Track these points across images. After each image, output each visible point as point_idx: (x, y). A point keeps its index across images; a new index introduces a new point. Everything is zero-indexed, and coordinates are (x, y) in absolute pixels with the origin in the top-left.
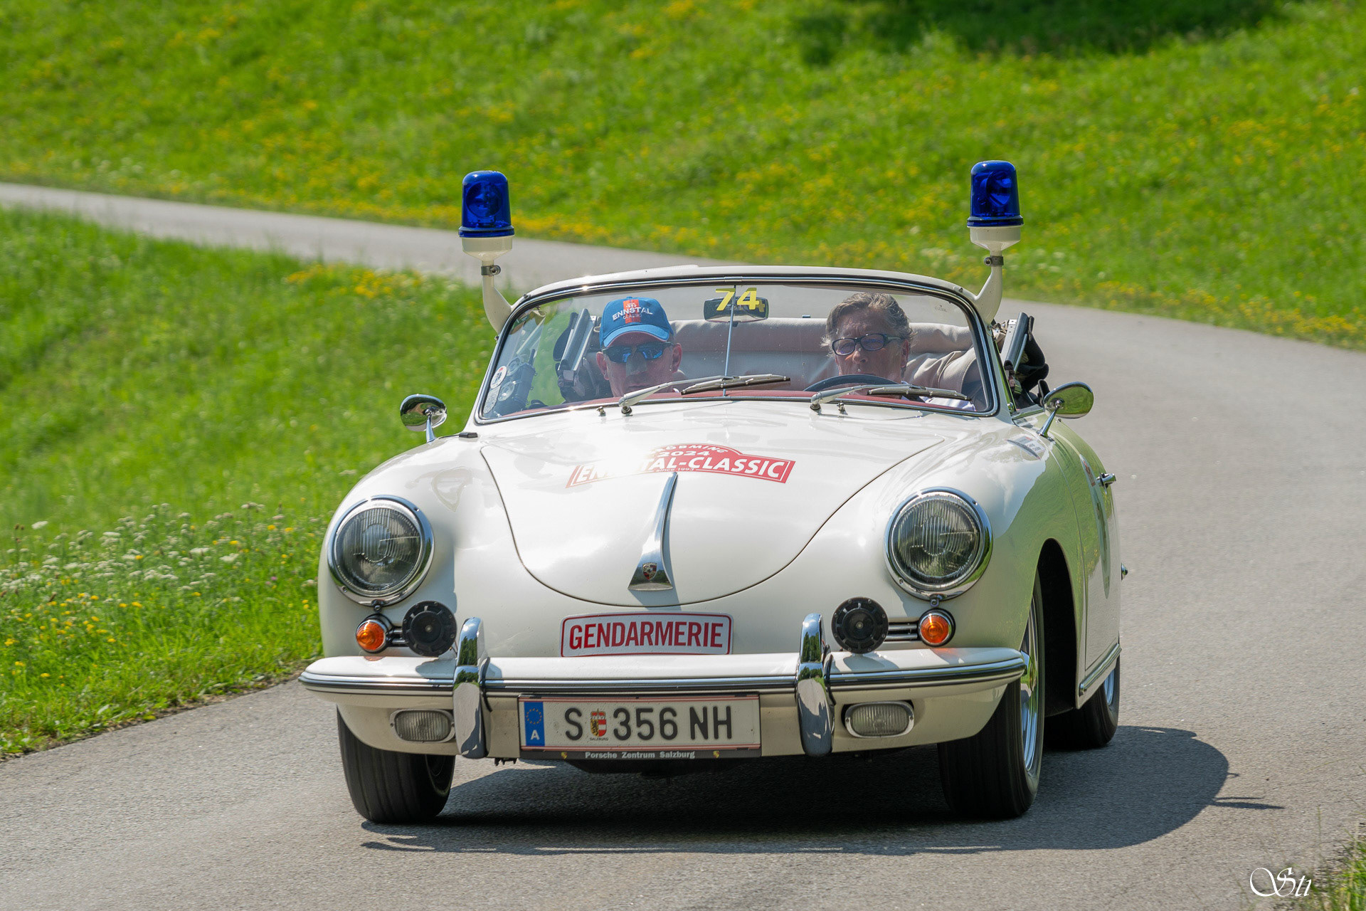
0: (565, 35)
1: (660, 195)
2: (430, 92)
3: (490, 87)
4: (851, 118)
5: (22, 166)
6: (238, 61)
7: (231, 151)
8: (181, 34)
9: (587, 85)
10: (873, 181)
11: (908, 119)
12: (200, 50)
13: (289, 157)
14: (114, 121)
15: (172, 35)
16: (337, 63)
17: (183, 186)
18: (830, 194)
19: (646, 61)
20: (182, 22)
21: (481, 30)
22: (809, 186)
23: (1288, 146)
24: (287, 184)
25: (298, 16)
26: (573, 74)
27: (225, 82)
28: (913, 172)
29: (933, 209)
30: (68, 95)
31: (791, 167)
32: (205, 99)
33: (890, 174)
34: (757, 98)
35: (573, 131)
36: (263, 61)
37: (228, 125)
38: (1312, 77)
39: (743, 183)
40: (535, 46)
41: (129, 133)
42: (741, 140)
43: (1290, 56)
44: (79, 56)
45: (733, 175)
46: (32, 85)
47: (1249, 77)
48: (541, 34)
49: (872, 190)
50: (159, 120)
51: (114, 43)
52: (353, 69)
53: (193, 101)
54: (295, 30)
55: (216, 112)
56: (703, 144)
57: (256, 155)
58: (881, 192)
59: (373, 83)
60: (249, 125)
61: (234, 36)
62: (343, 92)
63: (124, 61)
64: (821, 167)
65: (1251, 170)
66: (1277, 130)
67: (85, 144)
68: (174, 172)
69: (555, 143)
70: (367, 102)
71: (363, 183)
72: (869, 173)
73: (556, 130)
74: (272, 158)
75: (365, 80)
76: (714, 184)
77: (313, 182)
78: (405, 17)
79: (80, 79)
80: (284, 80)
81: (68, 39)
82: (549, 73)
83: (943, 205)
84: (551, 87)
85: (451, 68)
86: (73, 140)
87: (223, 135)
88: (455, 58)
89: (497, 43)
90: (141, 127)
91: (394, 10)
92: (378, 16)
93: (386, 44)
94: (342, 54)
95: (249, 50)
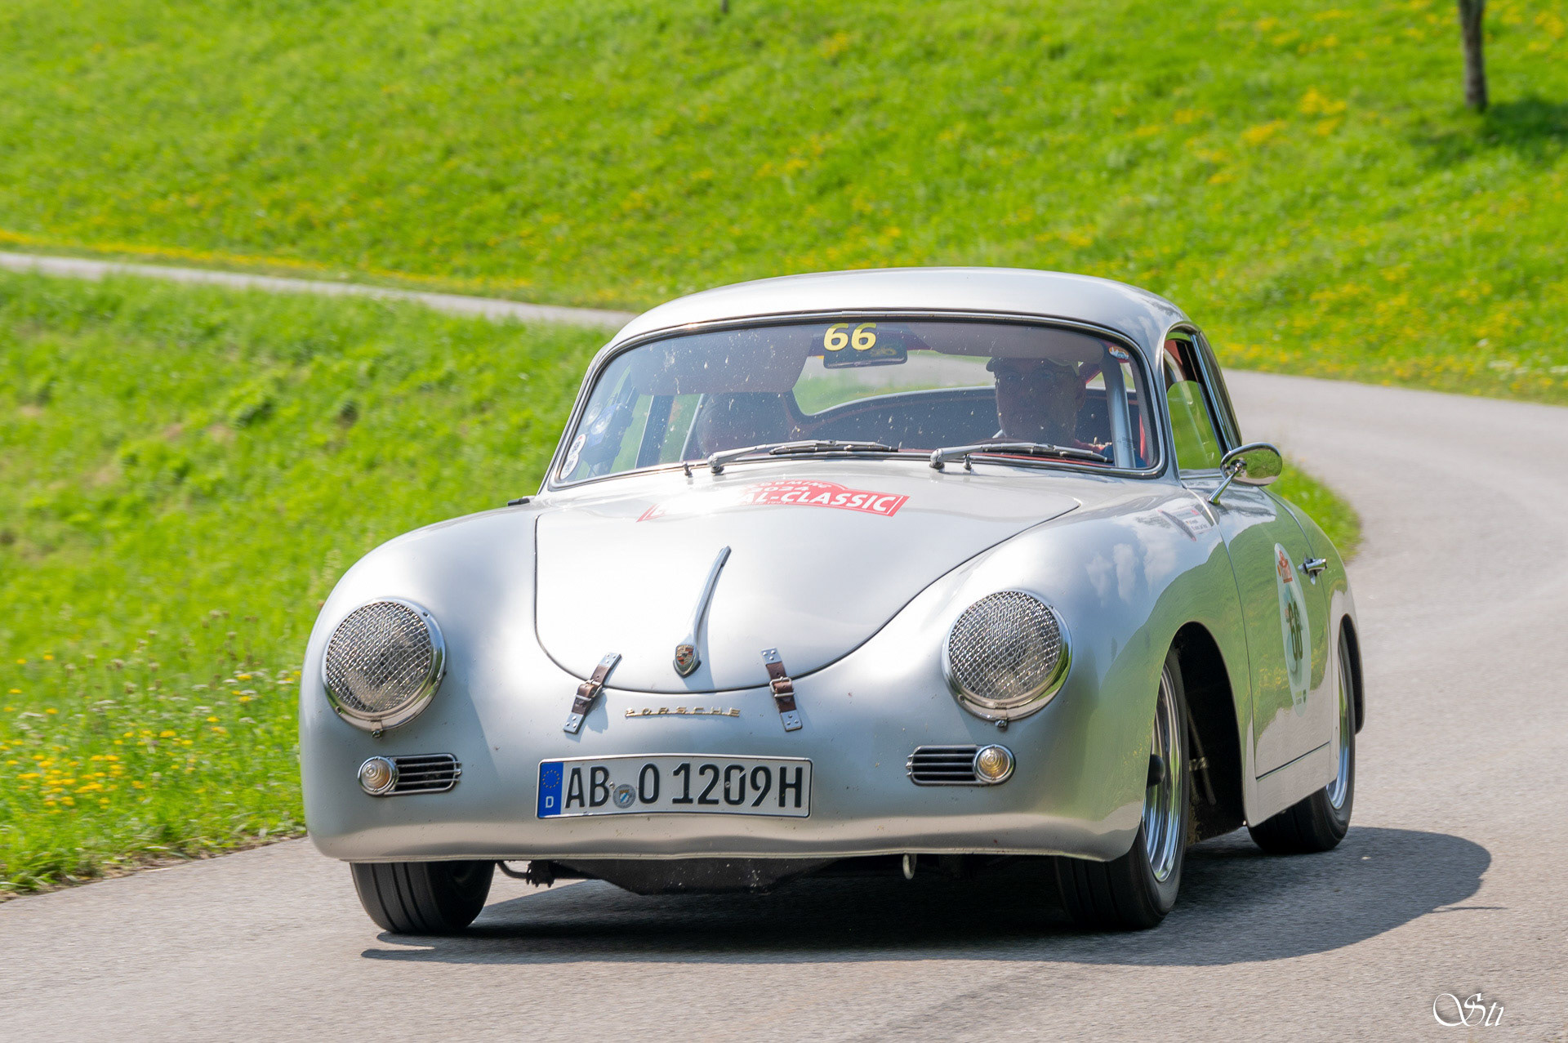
0: (1145, 162)
1: (1233, 317)
2: (1011, 219)
3: (1071, 213)
4: (1427, 239)
5: (610, 294)
6: (822, 191)
8: (768, 166)
9: (1164, 210)
10: (1446, 299)
11: (1483, 240)
12: (787, 180)
14: (702, 250)
15: (760, 166)
16: (921, 192)
18: (1402, 313)
19: (1225, 186)
20: (771, 153)
21: (1063, 158)
22: (1382, 306)
25: (883, 146)
26: (1151, 198)
27: (811, 210)
28: (1487, 289)
29: (1505, 327)
30: (658, 225)
31: (1365, 288)
32: (790, 228)
33: (1463, 293)
34: (1335, 221)
35: (1151, 254)
36: (848, 190)
37: (812, 253)
39: (1318, 303)
40: (1116, 173)
41: (717, 261)
42: (1317, 261)
44: (670, 187)
45: (1308, 294)
46: (624, 216)
48: (1122, 159)
49: (1446, 308)
50: (746, 248)
51: (705, 174)
52: (936, 197)
53: (780, 230)
54: (880, 159)
55: (801, 240)
56: (1281, 265)
58: (1454, 311)
59: (957, 210)
60: (833, 253)
61: (820, 165)
62: (927, 219)
63: (713, 191)
64: (1396, 287)
67: (673, 273)
69: (1131, 266)
70: (949, 229)
72: (1441, 292)
73: (1132, 253)
75: (949, 206)
76: (1287, 305)
78: (989, 145)
79: (670, 210)
80: (869, 208)
81: (660, 170)
82: (1128, 199)
83: (1517, 323)
84: (1131, 213)
85: (1032, 196)
86: (661, 269)
88: (1037, 185)
89: (1077, 170)
90: (728, 255)
91: (977, 139)
92: (962, 145)
93: (969, 173)
94: (926, 183)
95: (835, 179)
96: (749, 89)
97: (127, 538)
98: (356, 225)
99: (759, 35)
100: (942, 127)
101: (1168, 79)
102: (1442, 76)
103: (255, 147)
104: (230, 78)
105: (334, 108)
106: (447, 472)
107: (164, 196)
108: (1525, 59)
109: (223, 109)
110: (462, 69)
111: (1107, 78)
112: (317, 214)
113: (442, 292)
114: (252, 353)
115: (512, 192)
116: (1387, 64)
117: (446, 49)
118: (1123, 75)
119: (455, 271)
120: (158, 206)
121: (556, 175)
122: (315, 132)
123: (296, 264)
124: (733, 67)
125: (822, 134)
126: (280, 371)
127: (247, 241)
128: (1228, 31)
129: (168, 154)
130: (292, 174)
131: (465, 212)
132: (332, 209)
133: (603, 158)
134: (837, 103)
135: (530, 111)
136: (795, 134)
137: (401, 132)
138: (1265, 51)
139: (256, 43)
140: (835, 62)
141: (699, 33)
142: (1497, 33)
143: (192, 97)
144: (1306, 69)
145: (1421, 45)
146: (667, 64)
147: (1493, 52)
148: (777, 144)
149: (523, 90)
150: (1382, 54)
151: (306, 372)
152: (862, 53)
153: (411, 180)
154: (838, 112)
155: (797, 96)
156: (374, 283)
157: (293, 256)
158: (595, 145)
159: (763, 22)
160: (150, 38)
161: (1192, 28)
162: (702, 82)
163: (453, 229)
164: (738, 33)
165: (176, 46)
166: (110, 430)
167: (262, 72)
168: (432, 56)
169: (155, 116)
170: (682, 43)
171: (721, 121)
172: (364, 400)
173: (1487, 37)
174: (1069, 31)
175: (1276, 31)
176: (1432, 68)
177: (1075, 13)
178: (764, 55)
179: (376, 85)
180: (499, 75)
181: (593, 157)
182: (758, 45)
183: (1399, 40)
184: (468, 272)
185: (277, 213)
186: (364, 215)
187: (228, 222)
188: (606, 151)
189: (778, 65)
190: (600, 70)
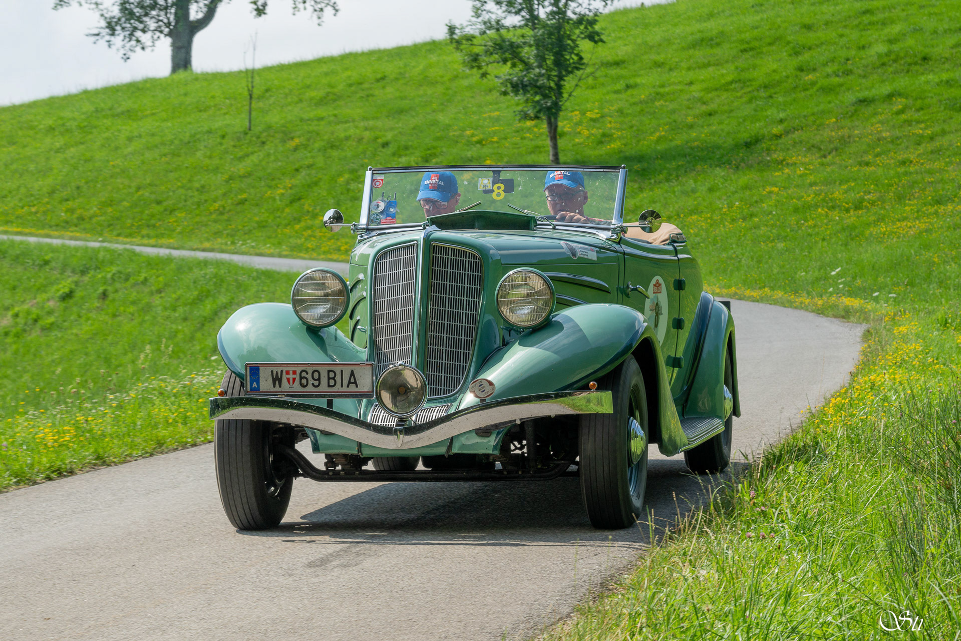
5: (207, 245)
6: (292, 202)
7: (290, 237)
8: (269, 192)
12: (277, 198)
13: (313, 239)
14: (244, 226)
15: (266, 192)
17: (272, 251)
20: (270, 187)
23: (711, 225)
24: (313, 250)
25: (316, 184)
27: (287, 210)
30: (225, 217)
32: (279, 217)
36: (303, 201)
38: (720, 199)
41: (250, 231)
43: (711, 190)
44: (230, 201)
46: (211, 213)
47: (695, 199)
50: (262, 226)
51: (244, 196)
53: (275, 218)
54: (315, 189)
55: (284, 222)
57: (300, 239)
59: (347, 209)
60: (297, 227)
61: (290, 191)
63: (247, 203)
65: (696, 235)
66: (706, 219)
67: (232, 236)
68: (268, 245)
71: (343, 248)
74: (306, 239)
77: (323, 249)
79: (230, 211)
80: (311, 209)
81: (224, 194)
86: (228, 235)
87: (287, 231)
90: (254, 229)
91: (352, 180)
92: (348, 183)
93: (351, 194)
94: (334, 198)
95: (297, 197)
96: (260, 161)
97: (14, 347)
98: (103, 218)
99: (264, 140)
100: (340, 174)
101: (431, 155)
102: (540, 152)
103: (58, 187)
104: (48, 159)
105: (90, 171)
106: (147, 318)
107: (22, 208)
108: (573, 145)
109: (44, 172)
110: (143, 155)
111: (406, 155)
112: (87, 214)
113: (138, 245)
114: (63, 271)
115: (165, 204)
116: (519, 148)
117: (135, 145)
118: (412, 153)
119: (143, 237)
120: (20, 212)
121: (183, 197)
122: (83, 181)
123: (78, 234)
124: (252, 153)
125: (291, 179)
126: (76, 278)
127: (57, 226)
128: (454, 136)
129: (23, 190)
130: (74, 199)
131: (147, 212)
132: (92, 212)
133: (202, 189)
134: (297, 166)
135: (171, 172)
136: (280, 179)
137: (118, 180)
138: (469, 144)
139: (58, 145)
140: (296, 149)
141: (239, 139)
142: (561, 135)
143: (32, 167)
144: (486, 150)
145: (532, 140)
146: (226, 152)
147: (561, 143)
148: (274, 183)
149: (168, 163)
150: (516, 144)
151: (86, 278)
152: (306, 146)
153: (123, 200)
154: (297, 170)
155: (280, 164)
156: (110, 242)
157: (76, 231)
158: (197, 185)
159: (265, 134)
160: (14, 144)
161: (439, 134)
162: (241, 159)
163: (141, 220)
164: (254, 139)
165: (25, 146)
166: (7, 303)
167: (60, 156)
168: (129, 150)
169: (17, 175)
170: (232, 143)
171: (249, 175)
172: (110, 288)
173: (558, 137)
174: (389, 136)
175: (473, 135)
176: (537, 149)
177: (392, 129)
178: (266, 147)
179: (108, 161)
180: (158, 157)
181: (198, 190)
182: (263, 143)
183: (522, 138)
184: (149, 236)
185: (69, 214)
186: (105, 214)
187: (49, 218)
188: (203, 187)
189: (272, 152)
190: (199, 154)
